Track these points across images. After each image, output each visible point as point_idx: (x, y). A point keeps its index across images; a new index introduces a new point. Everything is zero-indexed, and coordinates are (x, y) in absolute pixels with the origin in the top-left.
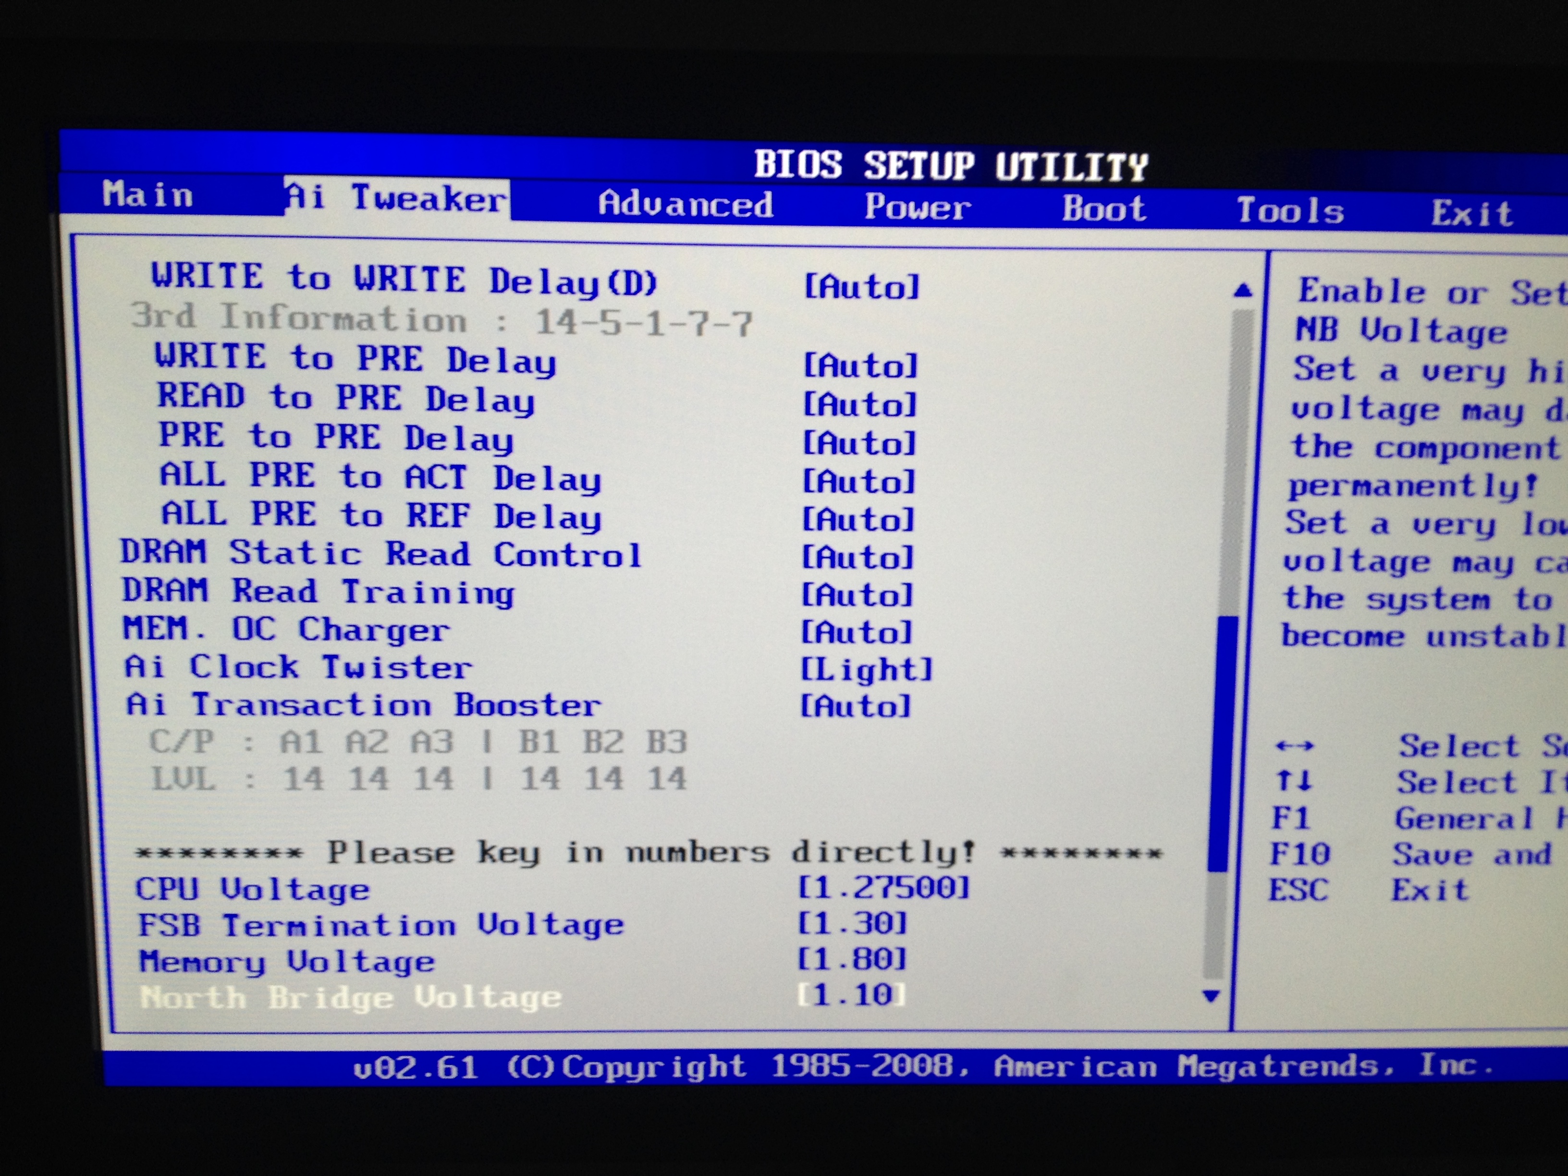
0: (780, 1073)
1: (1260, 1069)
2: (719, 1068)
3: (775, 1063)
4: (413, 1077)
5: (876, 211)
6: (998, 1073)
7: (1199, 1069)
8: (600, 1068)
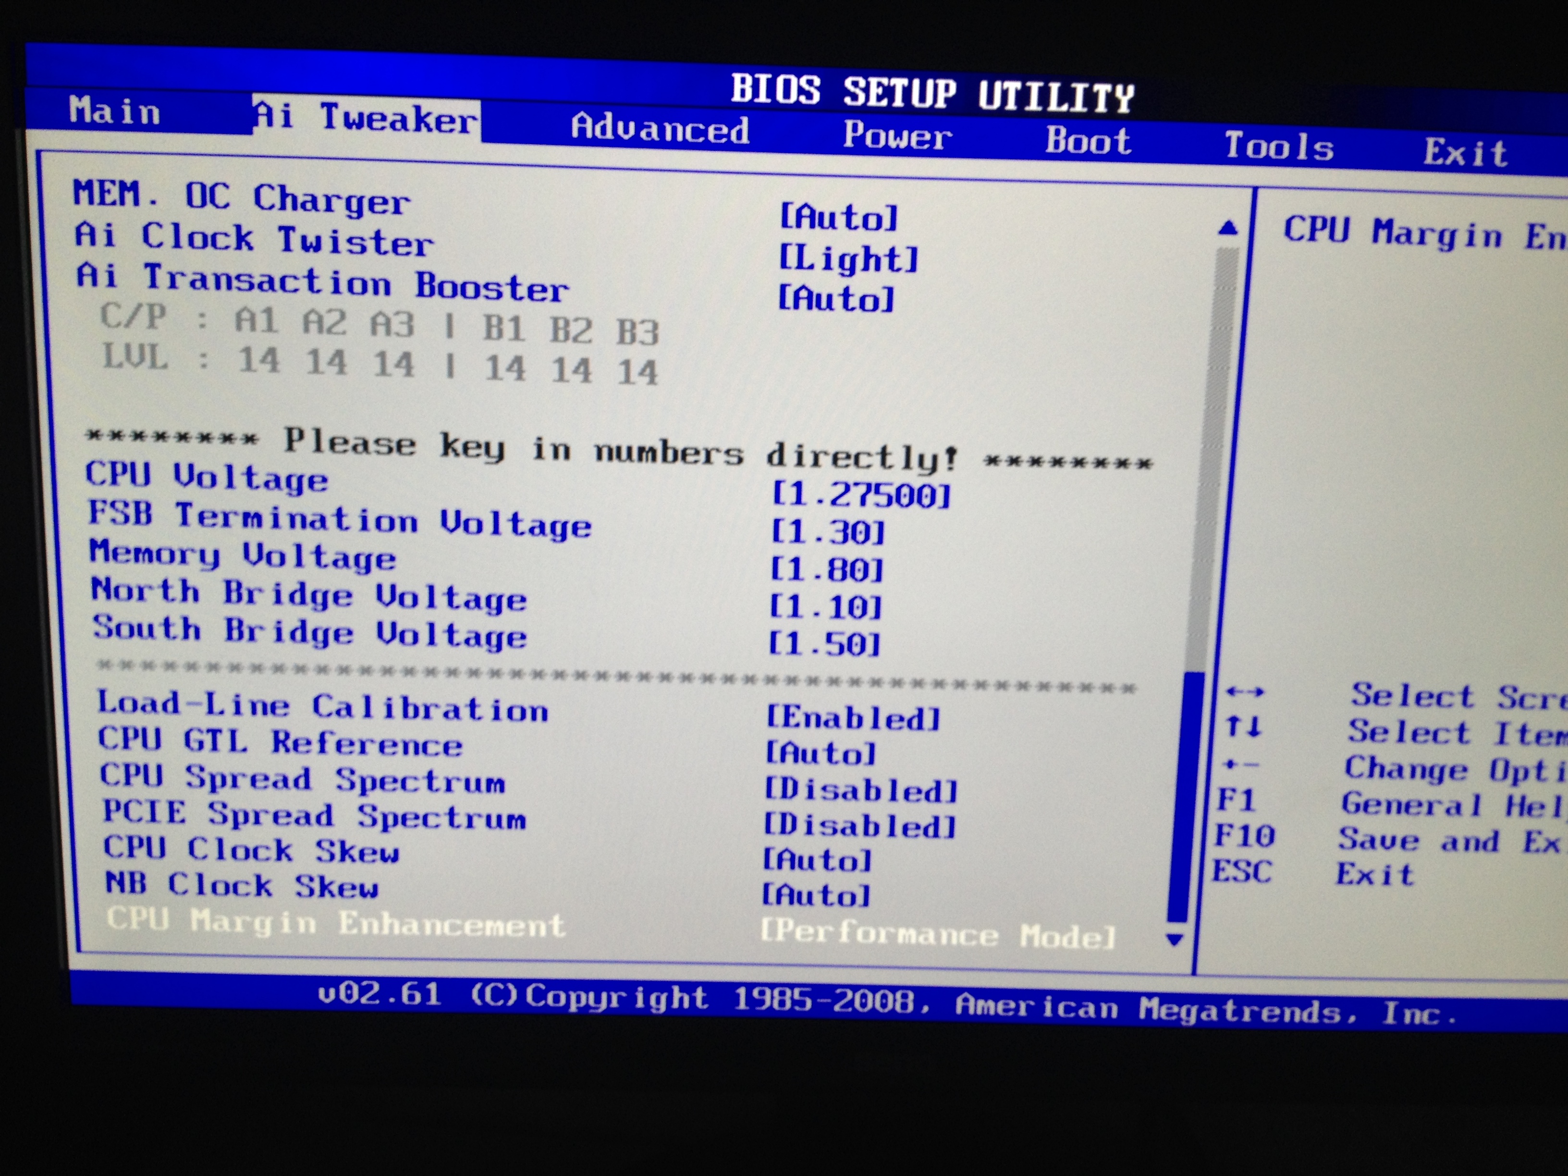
0: (742, 1005)
1: (1222, 1013)
2: (681, 1000)
3: (738, 995)
4: (377, 1002)
5: (854, 139)
6: (959, 1010)
7: (1160, 1012)
8: (563, 997)
